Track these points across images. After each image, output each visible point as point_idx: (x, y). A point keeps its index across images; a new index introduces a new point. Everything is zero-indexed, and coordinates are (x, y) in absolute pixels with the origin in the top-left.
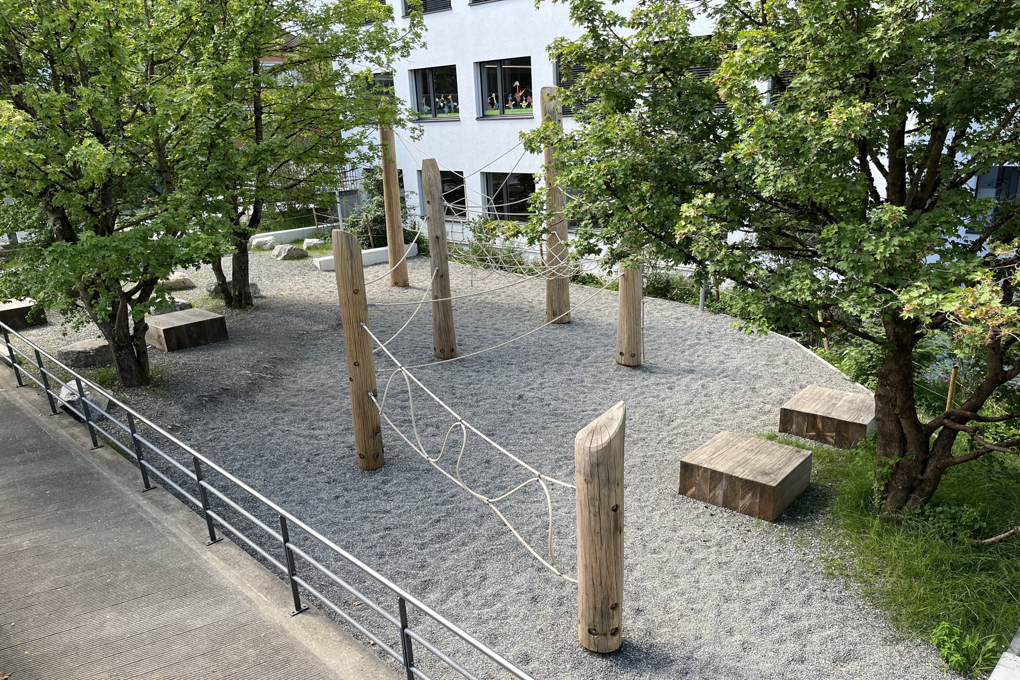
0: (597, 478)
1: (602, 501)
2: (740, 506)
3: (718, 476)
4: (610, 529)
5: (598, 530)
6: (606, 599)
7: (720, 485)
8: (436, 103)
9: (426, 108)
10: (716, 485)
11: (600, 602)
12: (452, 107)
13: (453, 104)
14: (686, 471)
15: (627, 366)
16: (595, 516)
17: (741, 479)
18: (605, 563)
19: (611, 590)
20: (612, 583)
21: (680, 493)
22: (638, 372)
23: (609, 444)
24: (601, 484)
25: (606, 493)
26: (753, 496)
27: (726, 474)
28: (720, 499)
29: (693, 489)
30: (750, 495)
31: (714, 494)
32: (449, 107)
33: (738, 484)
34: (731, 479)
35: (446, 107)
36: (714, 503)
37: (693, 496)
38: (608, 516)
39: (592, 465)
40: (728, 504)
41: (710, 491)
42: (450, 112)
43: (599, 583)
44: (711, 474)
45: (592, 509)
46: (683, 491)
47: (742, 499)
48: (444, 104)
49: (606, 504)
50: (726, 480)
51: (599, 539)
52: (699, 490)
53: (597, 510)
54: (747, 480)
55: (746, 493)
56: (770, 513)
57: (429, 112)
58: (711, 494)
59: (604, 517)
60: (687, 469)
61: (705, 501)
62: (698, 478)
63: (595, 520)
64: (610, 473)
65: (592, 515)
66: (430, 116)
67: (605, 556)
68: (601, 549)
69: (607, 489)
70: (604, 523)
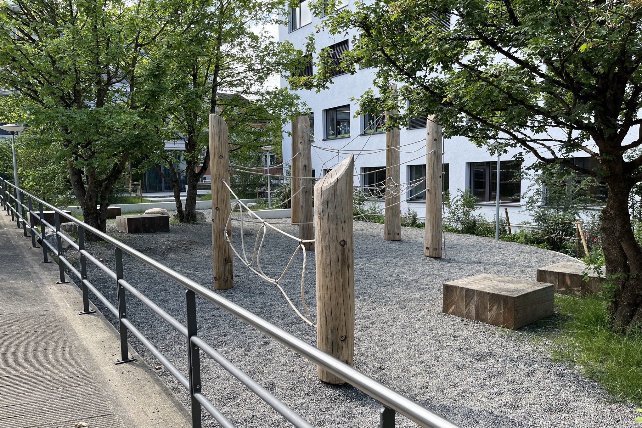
0: (327, 214)
1: (331, 235)
2: (489, 317)
3: (471, 294)
4: (338, 261)
5: (328, 263)
6: (336, 329)
7: (473, 301)
8: (337, 129)
9: (331, 132)
10: (470, 302)
11: (330, 332)
12: (347, 130)
13: (347, 128)
14: (447, 292)
15: (431, 257)
16: (326, 249)
17: (489, 293)
18: (334, 294)
19: (340, 321)
20: (340, 314)
21: (443, 312)
22: (439, 261)
23: (337, 183)
24: (330, 220)
25: (334, 227)
26: (498, 307)
27: (477, 291)
28: (473, 313)
29: (453, 307)
30: (496, 307)
31: (469, 310)
32: (345, 130)
33: (487, 298)
34: (481, 294)
35: (343, 130)
36: (469, 317)
37: (453, 313)
38: (336, 249)
39: (323, 203)
40: (479, 317)
41: (466, 307)
42: (345, 133)
43: (329, 314)
44: (466, 291)
45: (323, 244)
46: (445, 310)
47: (490, 310)
48: (342, 129)
49: (335, 238)
50: (477, 296)
51: (329, 271)
52: (457, 307)
53: (327, 244)
54: (493, 294)
55: (493, 306)
56: (512, 321)
57: (333, 134)
58: (467, 310)
59: (333, 251)
60: (448, 290)
61: (461, 316)
62: (456, 297)
63: (326, 253)
64: (338, 209)
65: (324, 248)
66: (334, 137)
67: (334, 288)
68: (331, 281)
69: (335, 224)
70: (334, 257)
